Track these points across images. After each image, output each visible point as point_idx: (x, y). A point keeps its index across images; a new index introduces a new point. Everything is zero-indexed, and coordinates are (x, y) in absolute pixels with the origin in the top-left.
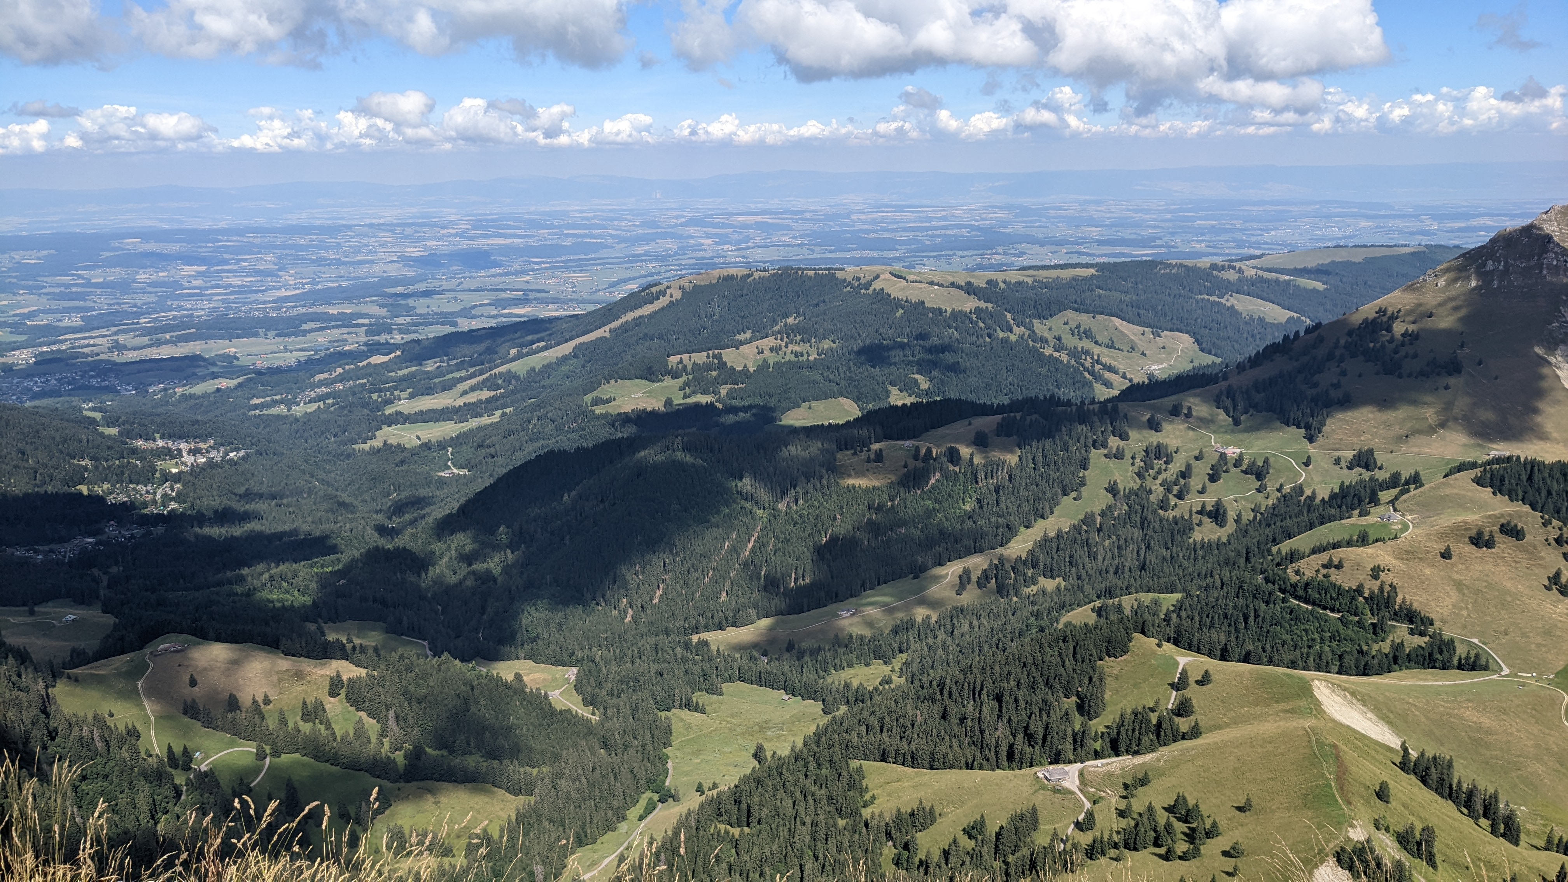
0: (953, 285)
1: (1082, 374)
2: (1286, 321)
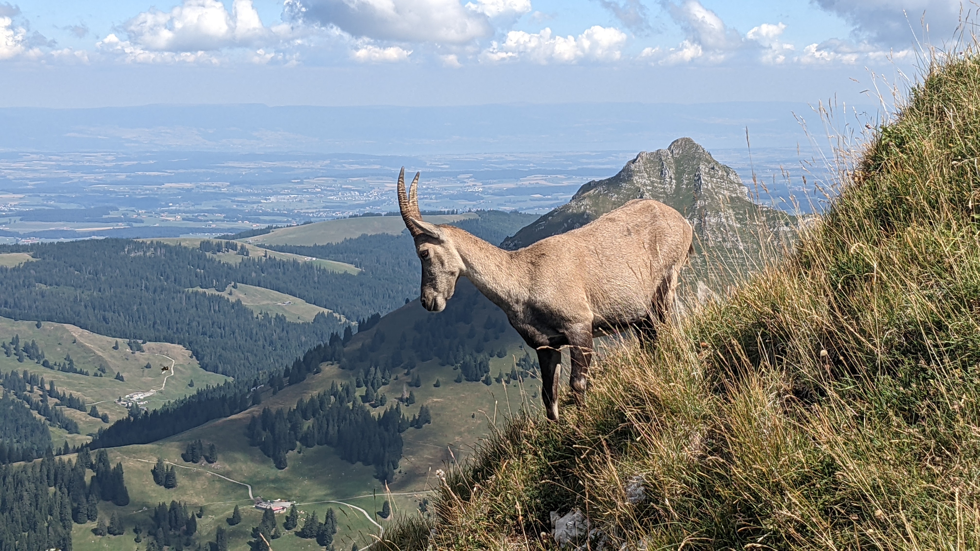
1: (28, 414)
2: (314, 320)
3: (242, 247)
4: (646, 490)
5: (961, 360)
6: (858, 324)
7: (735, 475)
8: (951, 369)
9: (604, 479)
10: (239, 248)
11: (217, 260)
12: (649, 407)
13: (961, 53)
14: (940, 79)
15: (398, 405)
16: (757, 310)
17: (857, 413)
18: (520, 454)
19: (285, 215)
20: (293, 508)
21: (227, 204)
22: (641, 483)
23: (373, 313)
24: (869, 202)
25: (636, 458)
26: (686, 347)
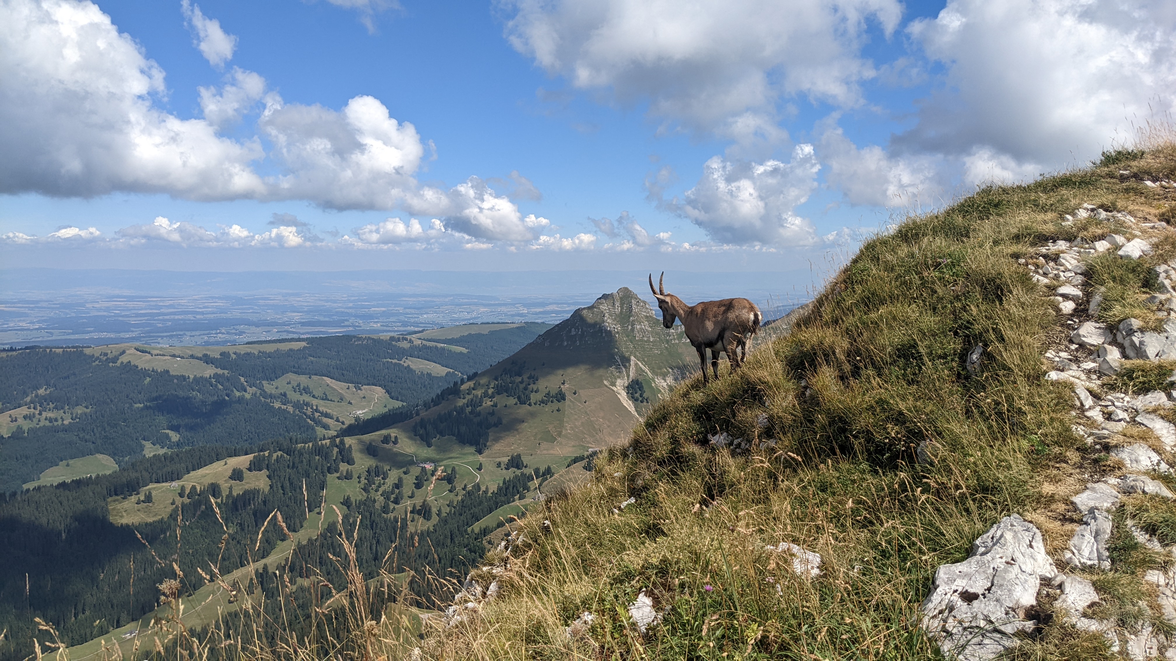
0: (192, 357)
1: (305, 420)
2: (446, 375)
10: (409, 340)
11: (398, 345)
20: (436, 467)
23: (475, 371)
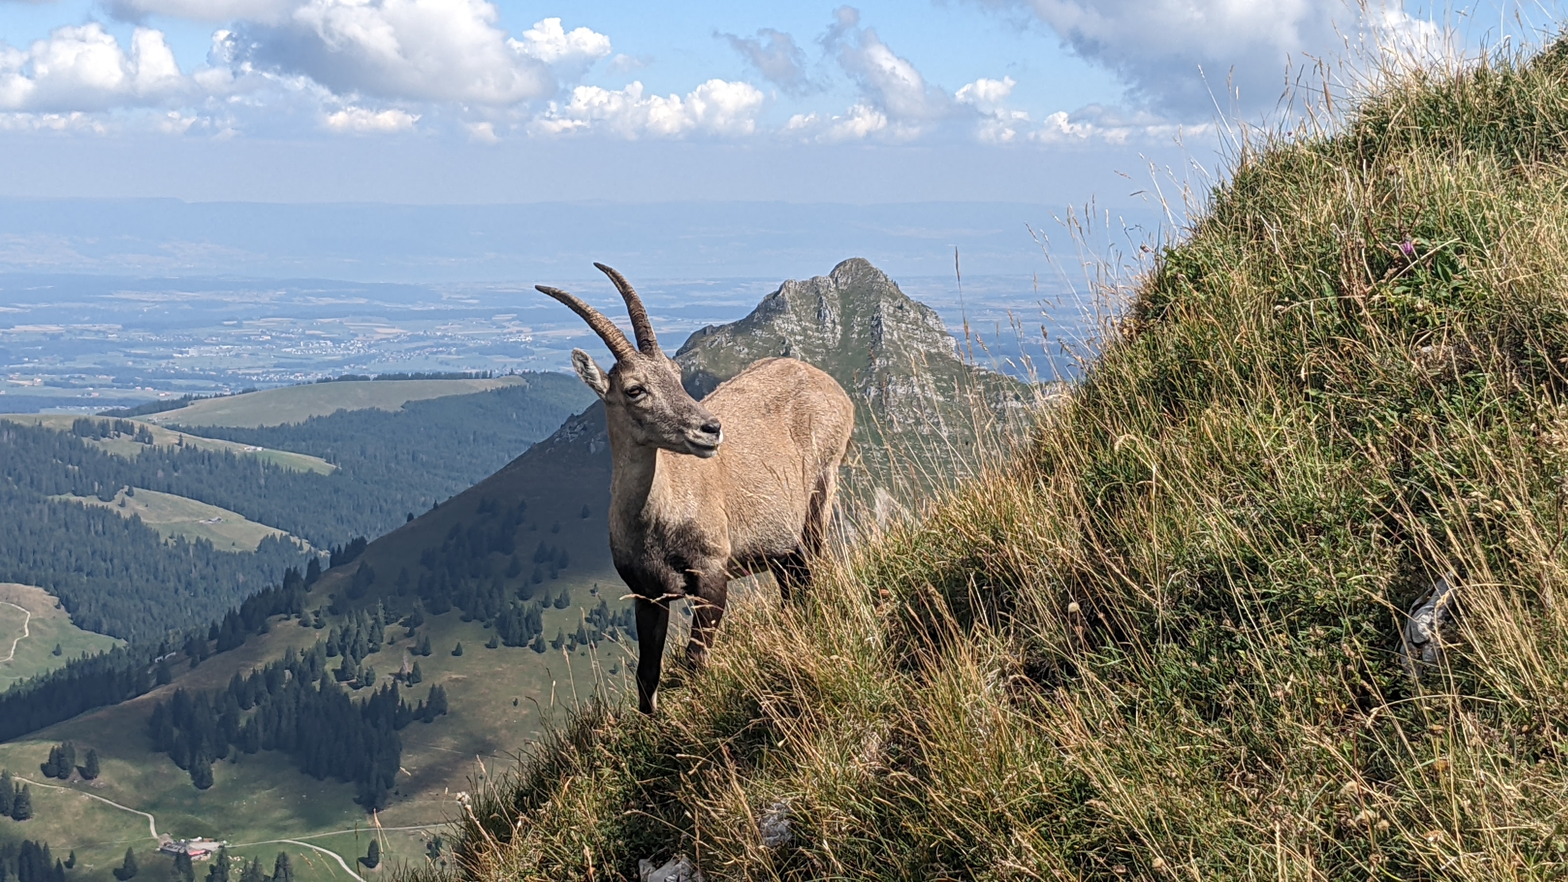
2: (260, 547)
3: (142, 430)
4: (792, 825)
5: (1288, 619)
6: (1127, 561)
7: (933, 801)
8: (1272, 634)
9: (725, 807)
10: (137, 430)
11: (101, 449)
12: (799, 693)
13: (1290, 134)
14: (1256, 175)
15: (394, 685)
16: (969, 538)
17: (1125, 702)
18: (593, 768)
19: (212, 378)
20: (222, 853)
21: (117, 359)
22: (785, 815)
23: (355, 537)
24: (1145, 369)
25: (777, 773)
26: (856, 596)
